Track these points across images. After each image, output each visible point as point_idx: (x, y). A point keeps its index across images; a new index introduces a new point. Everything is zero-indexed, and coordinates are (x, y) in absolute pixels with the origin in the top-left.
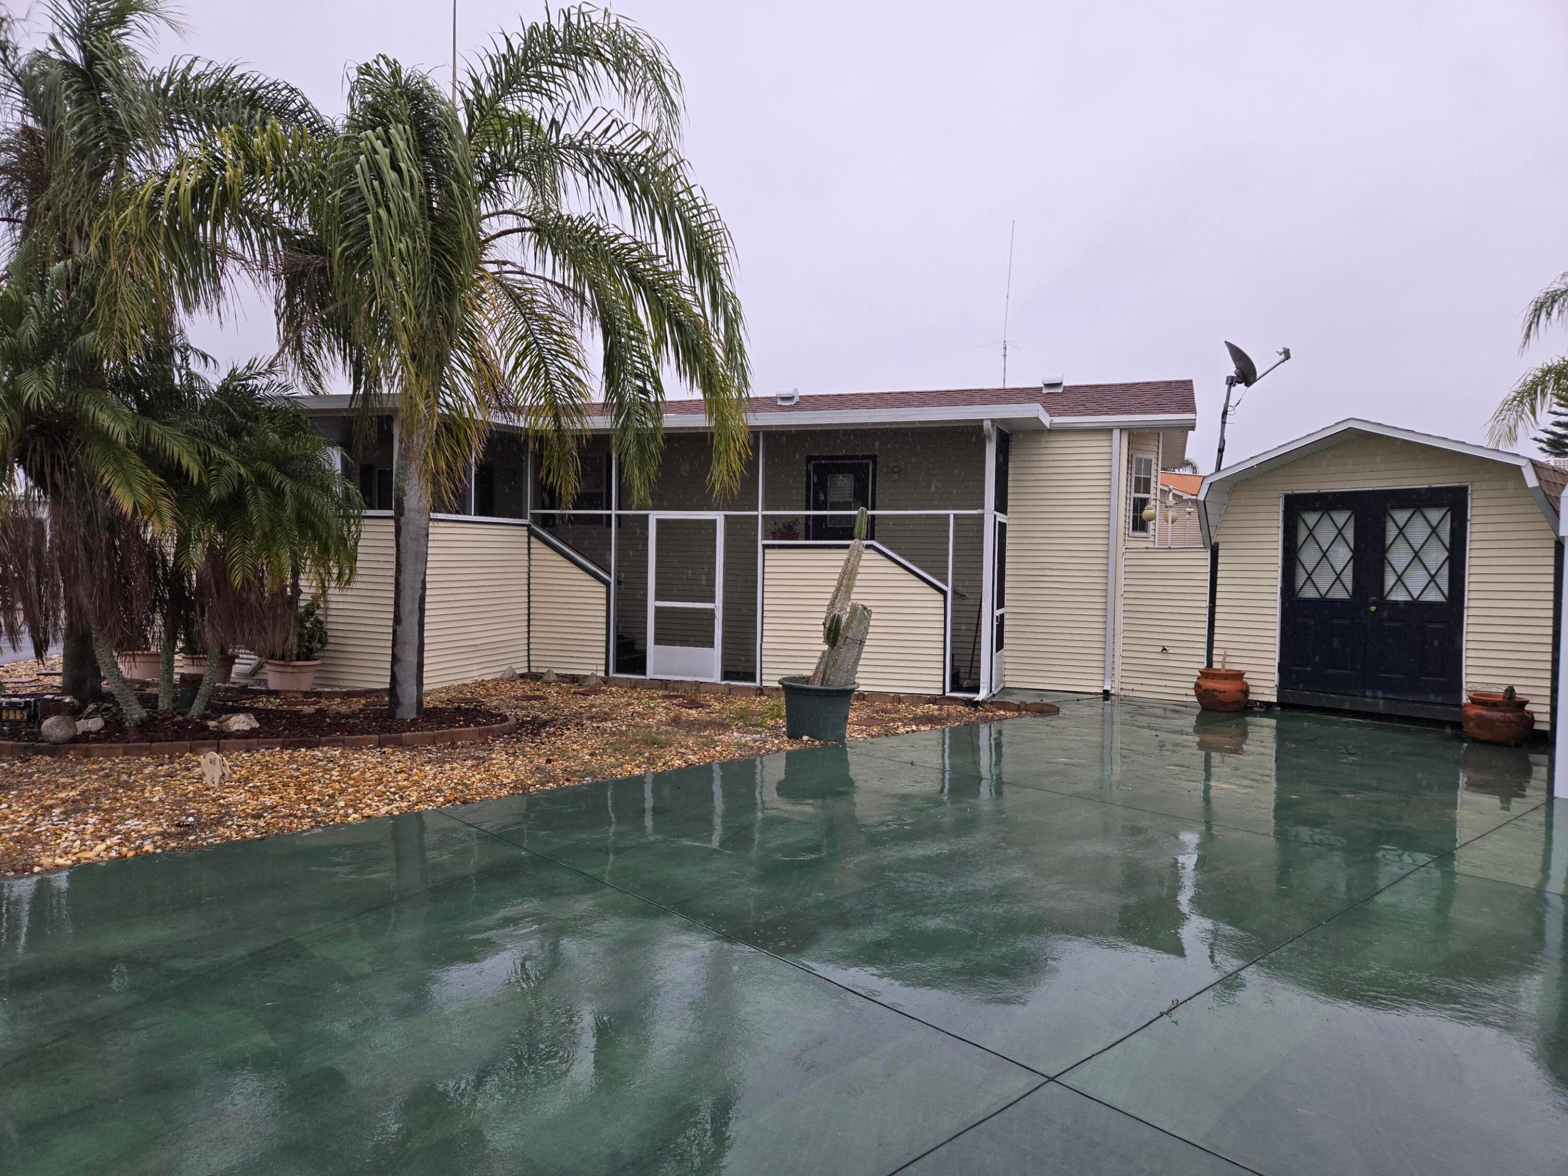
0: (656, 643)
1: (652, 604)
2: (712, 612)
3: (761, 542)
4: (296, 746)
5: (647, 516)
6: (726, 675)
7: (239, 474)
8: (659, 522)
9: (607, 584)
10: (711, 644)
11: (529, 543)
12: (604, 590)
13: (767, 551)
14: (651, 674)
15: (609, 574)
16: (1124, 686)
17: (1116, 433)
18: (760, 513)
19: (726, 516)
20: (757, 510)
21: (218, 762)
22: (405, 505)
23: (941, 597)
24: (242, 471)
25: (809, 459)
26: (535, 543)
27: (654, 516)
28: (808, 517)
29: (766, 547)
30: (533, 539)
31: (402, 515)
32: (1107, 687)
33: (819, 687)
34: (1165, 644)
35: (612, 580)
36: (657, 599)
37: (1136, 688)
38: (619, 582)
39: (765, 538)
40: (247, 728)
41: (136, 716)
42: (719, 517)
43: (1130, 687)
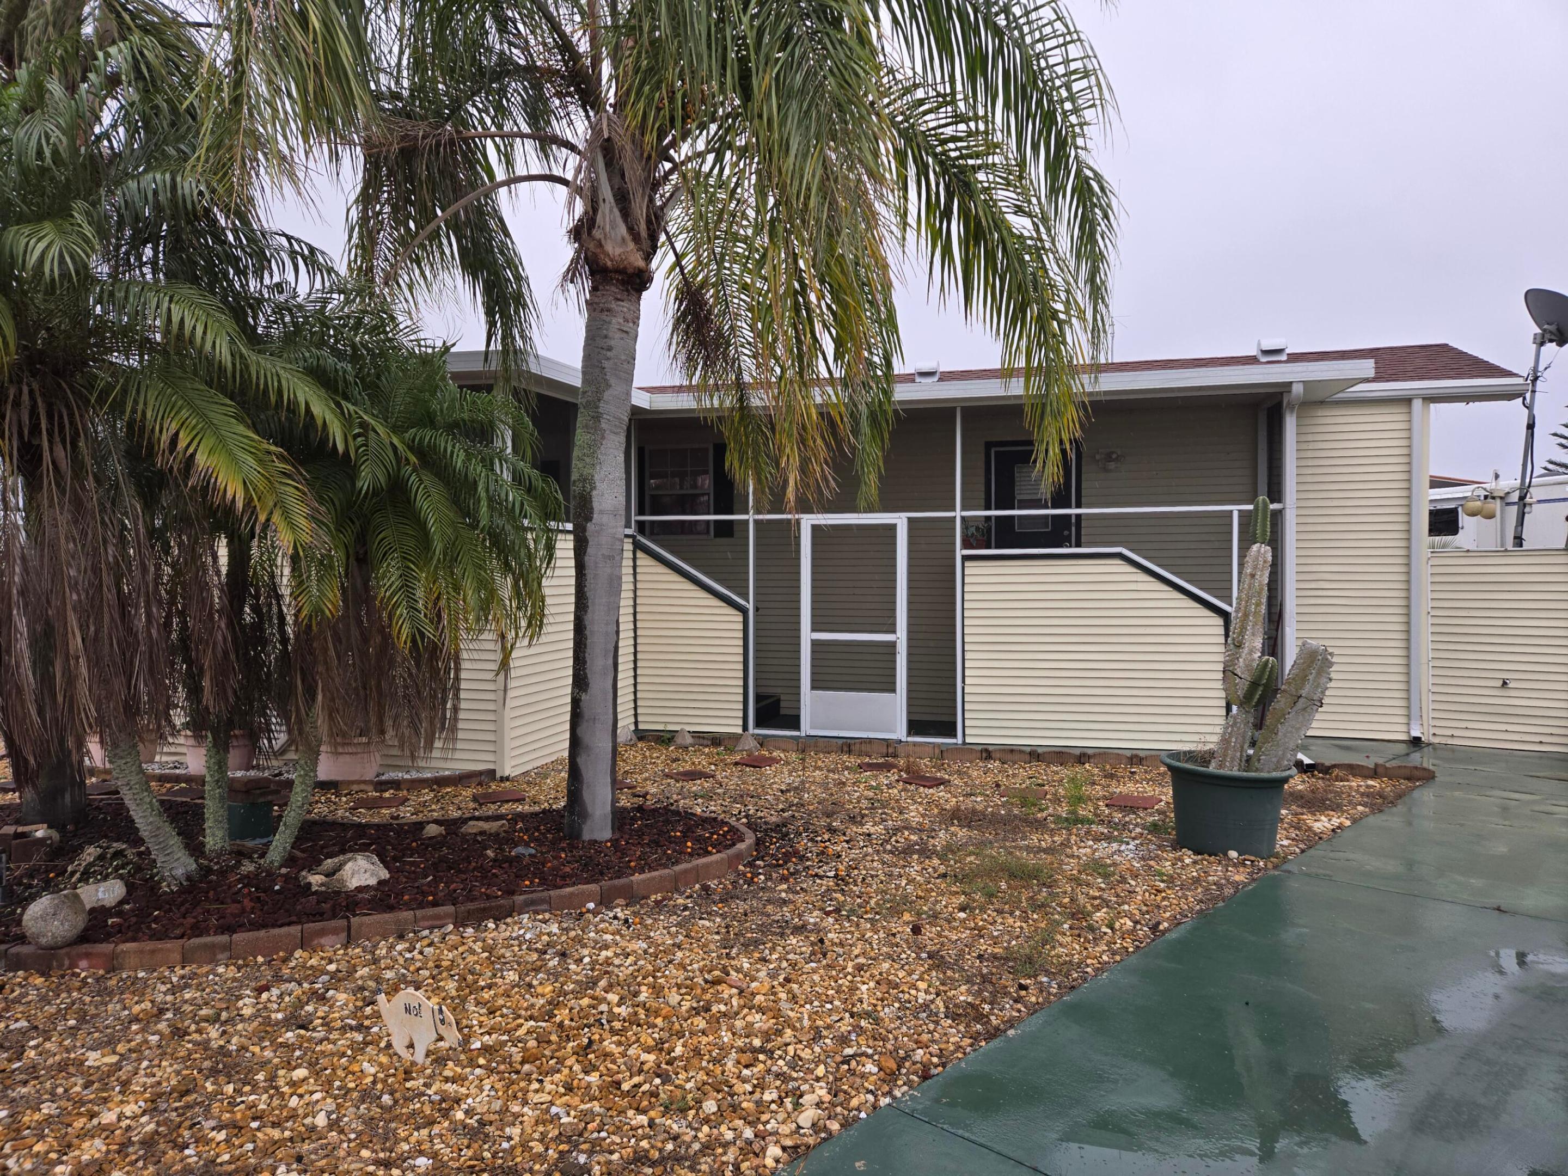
0: (814, 688)
1: (807, 635)
2: (893, 645)
3: (960, 552)
5: (798, 522)
6: (915, 727)
8: (815, 529)
9: (744, 611)
10: (893, 690)
11: (634, 559)
12: (741, 619)
13: (967, 564)
14: (807, 728)
15: (745, 596)
16: (1438, 731)
17: (1417, 404)
18: (958, 513)
19: (909, 519)
20: (954, 510)
23: (1220, 621)
24: (396, 441)
25: (988, 445)
26: (642, 557)
27: (808, 521)
28: (988, 518)
29: (965, 558)
30: (640, 554)
32: (1416, 733)
34: (1505, 675)
35: (751, 607)
36: (814, 630)
37: (1456, 733)
38: (757, 609)
39: (966, 544)
40: (373, 882)
41: (179, 872)
42: (900, 520)
43: (1449, 732)
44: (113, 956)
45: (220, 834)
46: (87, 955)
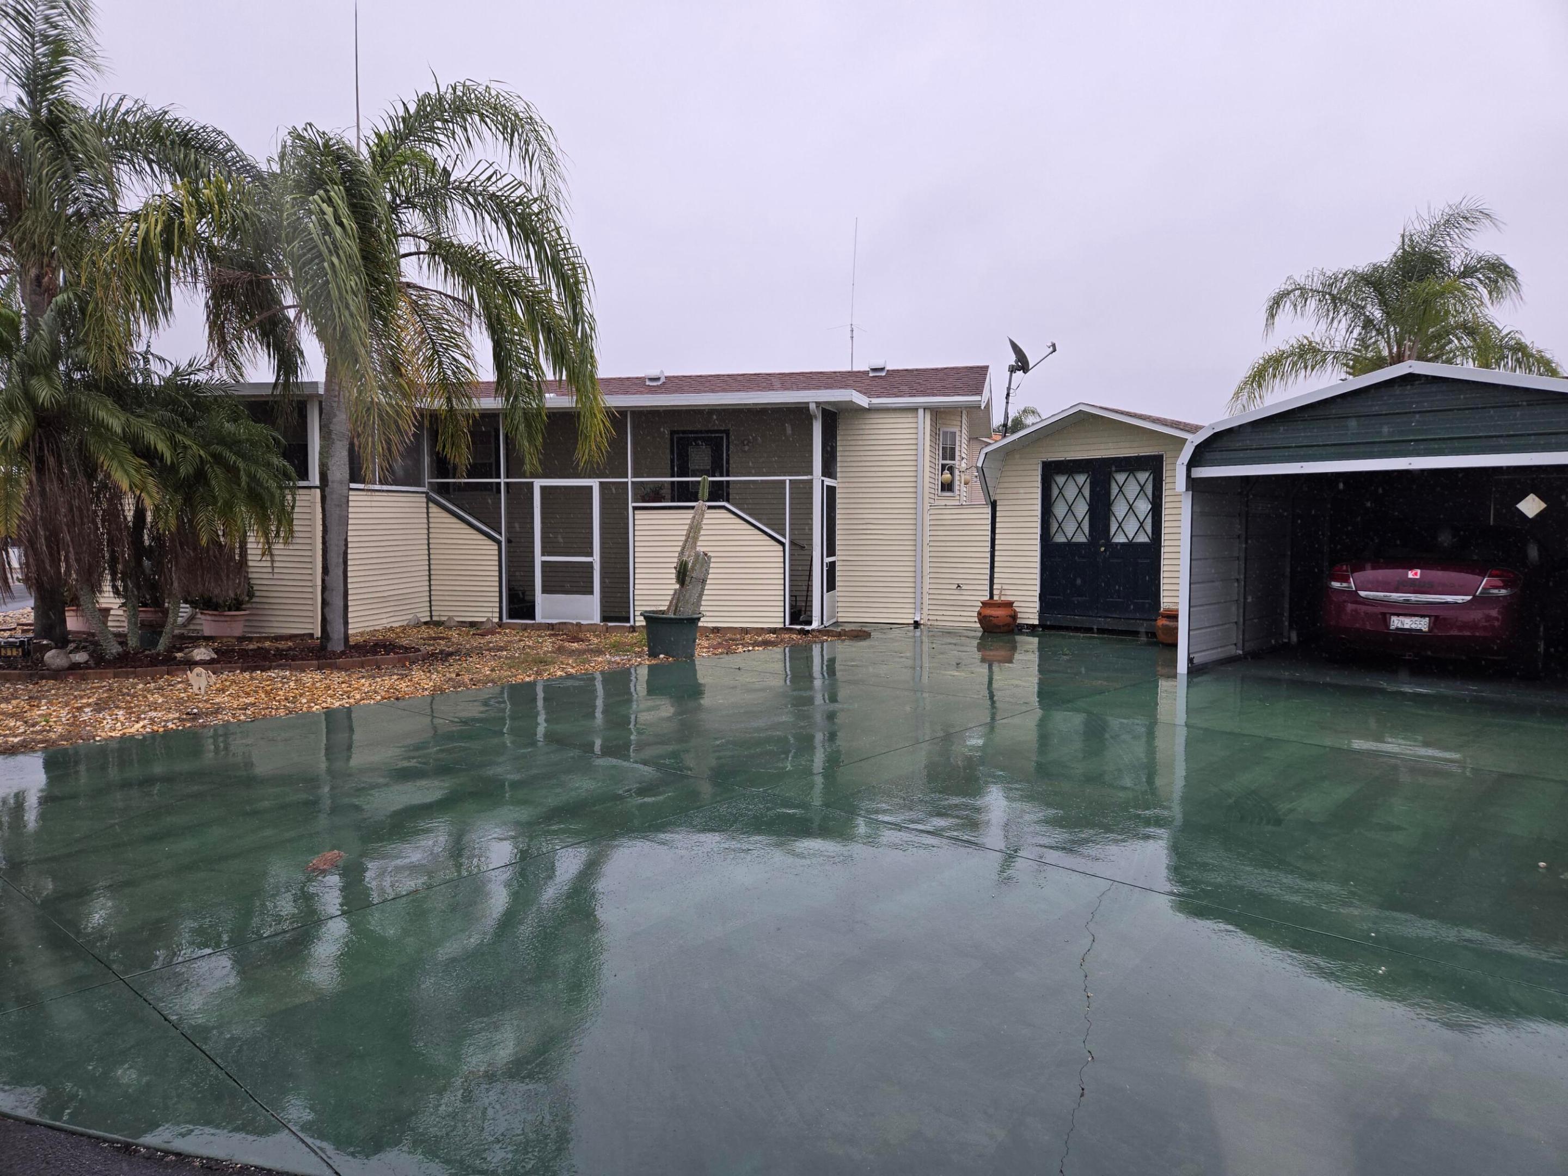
0: (544, 591)
1: (539, 558)
2: (590, 565)
3: (631, 505)
4: (253, 669)
5: (532, 483)
6: (605, 619)
7: (200, 456)
8: (543, 488)
9: (499, 543)
10: (591, 593)
11: (428, 508)
12: (496, 547)
13: (636, 512)
14: (539, 618)
15: (500, 534)
16: (931, 617)
17: (921, 412)
18: (630, 480)
19: (601, 483)
20: (627, 477)
21: (203, 675)
22: (330, 478)
23: (781, 548)
24: (202, 453)
25: (672, 433)
26: (434, 509)
27: (538, 483)
28: (673, 483)
29: (635, 508)
30: (431, 505)
31: (327, 486)
32: (917, 619)
33: (673, 616)
34: (959, 582)
35: (503, 539)
36: (543, 554)
37: (939, 618)
38: (509, 541)
39: (634, 501)
40: (208, 658)
41: (114, 651)
42: (594, 483)
43: (935, 618)
44: (84, 674)
45: (135, 640)
46: (72, 674)
